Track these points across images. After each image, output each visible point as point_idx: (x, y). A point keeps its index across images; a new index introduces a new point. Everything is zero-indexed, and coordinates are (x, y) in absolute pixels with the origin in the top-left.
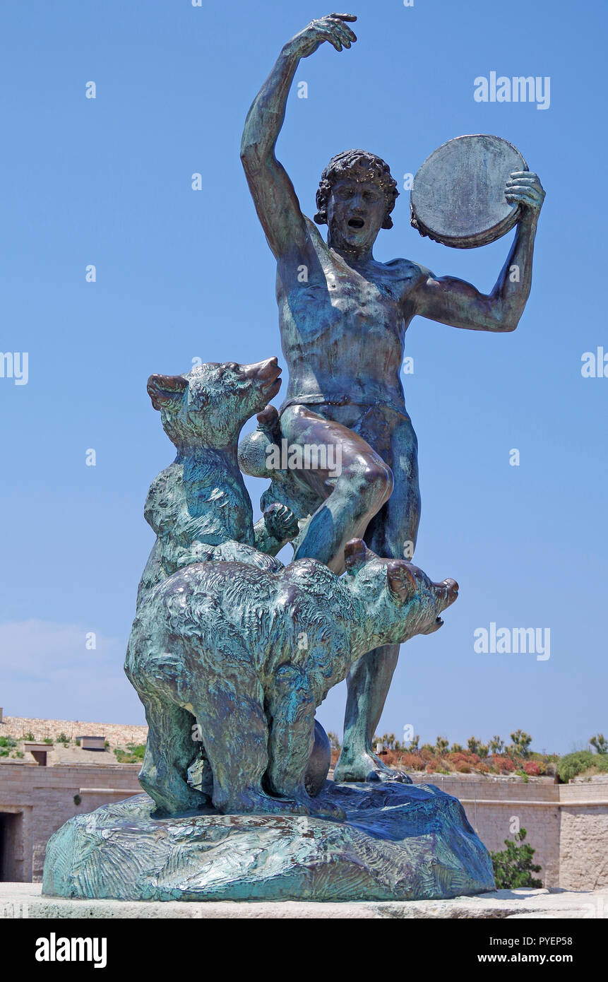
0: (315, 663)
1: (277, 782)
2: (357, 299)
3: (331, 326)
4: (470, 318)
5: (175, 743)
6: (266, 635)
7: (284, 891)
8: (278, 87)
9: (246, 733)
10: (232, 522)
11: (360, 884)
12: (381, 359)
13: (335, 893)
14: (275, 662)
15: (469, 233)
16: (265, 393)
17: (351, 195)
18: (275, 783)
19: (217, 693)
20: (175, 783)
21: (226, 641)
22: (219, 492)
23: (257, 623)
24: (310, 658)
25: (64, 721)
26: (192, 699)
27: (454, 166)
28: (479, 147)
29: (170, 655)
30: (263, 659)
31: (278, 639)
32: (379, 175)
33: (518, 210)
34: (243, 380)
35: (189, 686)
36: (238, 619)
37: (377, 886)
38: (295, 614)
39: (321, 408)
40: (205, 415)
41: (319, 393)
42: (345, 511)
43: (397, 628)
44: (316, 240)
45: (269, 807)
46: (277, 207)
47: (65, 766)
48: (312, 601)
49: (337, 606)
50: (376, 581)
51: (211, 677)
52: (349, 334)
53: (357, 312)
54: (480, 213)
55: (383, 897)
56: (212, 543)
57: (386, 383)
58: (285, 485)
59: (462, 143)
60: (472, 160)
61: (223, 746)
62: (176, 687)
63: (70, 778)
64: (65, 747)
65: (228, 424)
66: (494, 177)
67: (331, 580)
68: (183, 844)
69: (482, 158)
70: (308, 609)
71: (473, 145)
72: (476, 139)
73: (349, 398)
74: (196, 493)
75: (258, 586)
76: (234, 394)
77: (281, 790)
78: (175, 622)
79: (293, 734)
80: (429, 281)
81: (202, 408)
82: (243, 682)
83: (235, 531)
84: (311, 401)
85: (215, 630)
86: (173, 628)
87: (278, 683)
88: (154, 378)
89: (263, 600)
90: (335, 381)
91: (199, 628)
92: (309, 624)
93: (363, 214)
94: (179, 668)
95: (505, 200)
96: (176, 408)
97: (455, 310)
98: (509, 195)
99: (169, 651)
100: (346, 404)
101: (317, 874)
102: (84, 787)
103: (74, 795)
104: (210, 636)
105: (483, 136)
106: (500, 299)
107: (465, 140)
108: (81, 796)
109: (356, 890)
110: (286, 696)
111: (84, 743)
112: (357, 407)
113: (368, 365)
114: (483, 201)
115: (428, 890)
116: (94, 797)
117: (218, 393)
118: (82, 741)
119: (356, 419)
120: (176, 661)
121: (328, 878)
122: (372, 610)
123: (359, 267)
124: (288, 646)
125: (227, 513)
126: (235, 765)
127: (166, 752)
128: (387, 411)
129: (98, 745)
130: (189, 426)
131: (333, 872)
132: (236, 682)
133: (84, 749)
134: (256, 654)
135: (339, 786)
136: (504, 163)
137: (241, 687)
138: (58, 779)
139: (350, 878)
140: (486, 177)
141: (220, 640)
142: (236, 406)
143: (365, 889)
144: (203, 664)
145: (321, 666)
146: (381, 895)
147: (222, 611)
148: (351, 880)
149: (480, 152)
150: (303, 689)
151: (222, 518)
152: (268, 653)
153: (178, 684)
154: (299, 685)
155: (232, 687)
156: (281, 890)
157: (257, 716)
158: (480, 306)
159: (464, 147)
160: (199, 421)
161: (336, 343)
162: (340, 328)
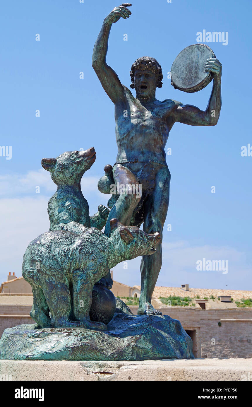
0: (89, 269)
1: (76, 315)
2: (142, 119)
3: (130, 131)
4: (196, 121)
5: (42, 301)
6: (68, 258)
7: (62, 356)
8: (103, 37)
9: (59, 297)
10: (74, 214)
11: (93, 354)
12: (152, 142)
13: (83, 358)
14: (72, 269)
15: (191, 86)
16: (89, 162)
17: (140, 76)
18: (75, 316)
19: (49, 281)
20: (42, 316)
21: (51, 262)
22: (68, 202)
23: (64, 254)
24: (87, 267)
25: (217, 289)
26: (40, 284)
27: (186, 58)
28: (196, 49)
29: (32, 268)
30: (67, 268)
31: (73, 260)
32: (151, 67)
33: (210, 75)
34: (79, 158)
35: (38, 279)
36: (57, 253)
37: (101, 355)
38: (80, 250)
39: (126, 165)
40: (63, 173)
41: (126, 159)
42: (120, 207)
43: (126, 253)
44: (128, 96)
45: (68, 325)
46: (109, 84)
47: (214, 309)
48: (89, 244)
49: (101, 246)
50: (118, 235)
51: (46, 276)
52: (137, 134)
53: (141, 124)
54: (195, 77)
55: (104, 359)
56: (65, 223)
57: (156, 152)
58: (116, 196)
59: (190, 48)
60: (193, 55)
61: (52, 302)
62: (34, 279)
63: (216, 315)
64: (213, 301)
65: (73, 176)
66: (201, 62)
67: (99, 236)
68: (31, 339)
69: (197, 54)
70: (87, 248)
71: (194, 49)
72: (195, 46)
73: (138, 160)
74: (61, 203)
75: (67, 240)
76: (75, 163)
77: (78, 318)
78: (33, 255)
79: (79, 296)
80: (179, 107)
81: (61, 170)
82: (58, 277)
83: (75, 218)
84: (123, 162)
85: (47, 257)
86: (32, 257)
87: (74, 277)
88: (43, 160)
89: (69, 245)
90: (133, 153)
91: (40, 257)
92: (86, 254)
93: (146, 83)
94: (35, 272)
95: (205, 71)
96: (53, 171)
97: (190, 119)
98: (206, 69)
99: (31, 266)
100: (136, 162)
101: (74, 350)
102: (223, 318)
103: (218, 322)
104: (44, 260)
105: (198, 45)
106: (208, 112)
107: (191, 47)
108: (221, 322)
109: (92, 357)
110: (77, 282)
111: (222, 299)
112: (141, 163)
113: (146, 145)
114: (197, 72)
115: (128, 357)
116: (227, 323)
117: (68, 164)
118: (221, 298)
119: (141, 168)
120: (34, 270)
121: (80, 352)
122: (117, 247)
123: (147, 105)
124: (78, 262)
125: (71, 211)
126: (56, 309)
127: (39, 304)
128: (154, 164)
129: (227, 299)
130: (58, 177)
131: (82, 350)
132: (55, 277)
133: (222, 301)
134: (64, 266)
135: (129, 316)
136: (205, 55)
137: (57, 279)
138: (210, 315)
139: (89, 352)
140: (198, 62)
141: (48, 261)
142: (76, 168)
143: (96, 356)
144: (43, 271)
145: (91, 270)
146: (103, 359)
147: (50, 250)
148: (89, 353)
149: (197, 51)
150: (83, 279)
151: (69, 213)
152: (69, 266)
153: (35, 279)
154: (82, 278)
155: (54, 279)
156: (61, 356)
157: (64, 290)
158: (200, 116)
159: (191, 50)
160: (61, 175)
161: (132, 138)
162: (134, 131)
